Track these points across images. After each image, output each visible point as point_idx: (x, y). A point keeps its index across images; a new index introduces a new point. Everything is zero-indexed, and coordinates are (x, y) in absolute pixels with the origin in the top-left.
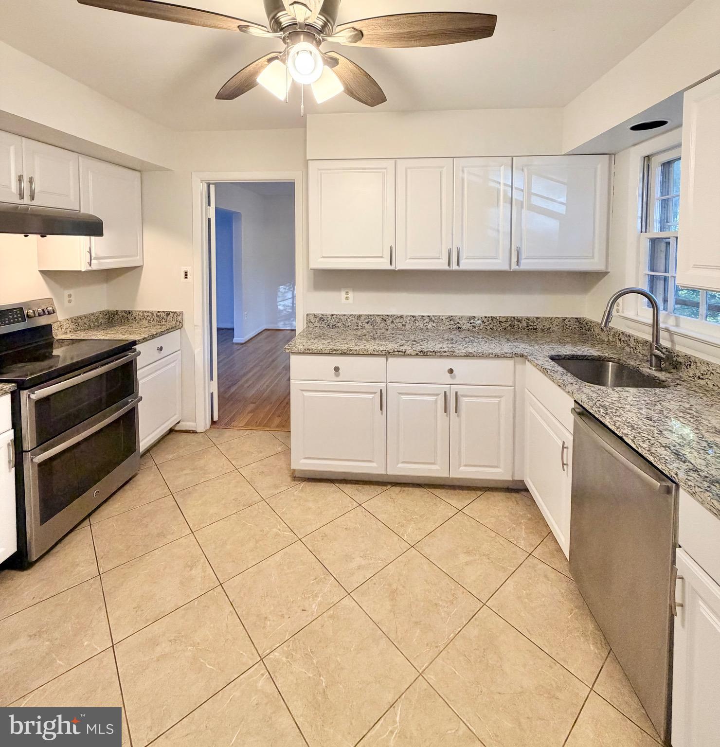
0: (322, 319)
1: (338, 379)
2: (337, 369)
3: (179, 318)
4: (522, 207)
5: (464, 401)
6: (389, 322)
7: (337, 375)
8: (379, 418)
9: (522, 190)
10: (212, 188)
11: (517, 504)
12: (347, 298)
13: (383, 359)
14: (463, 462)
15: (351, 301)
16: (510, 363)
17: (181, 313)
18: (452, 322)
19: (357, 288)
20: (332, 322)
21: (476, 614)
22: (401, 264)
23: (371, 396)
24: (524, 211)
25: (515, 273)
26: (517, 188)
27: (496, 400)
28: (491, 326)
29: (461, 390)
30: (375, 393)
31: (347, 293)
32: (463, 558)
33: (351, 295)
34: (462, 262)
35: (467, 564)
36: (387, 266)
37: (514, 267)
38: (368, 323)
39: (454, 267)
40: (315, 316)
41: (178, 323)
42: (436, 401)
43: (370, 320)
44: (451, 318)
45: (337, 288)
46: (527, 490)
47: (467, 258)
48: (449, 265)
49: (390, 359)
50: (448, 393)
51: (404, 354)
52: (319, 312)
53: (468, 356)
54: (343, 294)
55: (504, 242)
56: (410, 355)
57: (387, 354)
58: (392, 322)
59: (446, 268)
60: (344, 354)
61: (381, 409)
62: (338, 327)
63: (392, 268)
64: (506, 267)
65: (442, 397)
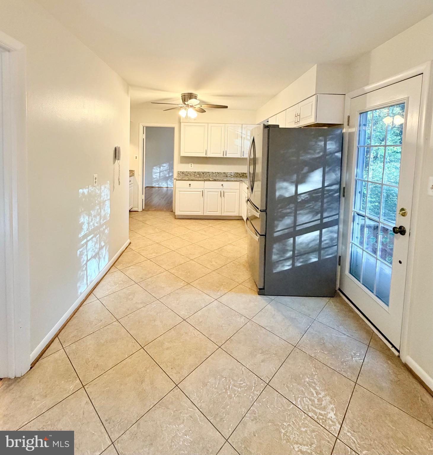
0: (183, 173)
1: (190, 188)
2: (190, 185)
3: (133, 172)
4: (245, 139)
5: (226, 194)
6: (205, 174)
7: (190, 186)
8: (202, 199)
9: (245, 134)
10: (145, 128)
12: (191, 166)
13: (204, 182)
14: (225, 211)
15: (192, 167)
16: (239, 183)
17: (134, 170)
18: (225, 174)
19: (194, 163)
20: (186, 174)
22: (209, 155)
23: (199, 192)
24: (245, 140)
25: (243, 158)
26: (243, 134)
27: (235, 193)
28: (237, 175)
29: (225, 191)
30: (200, 192)
31: (191, 165)
33: (193, 165)
34: (227, 155)
36: (205, 156)
37: (242, 157)
38: (198, 174)
39: (225, 156)
40: (181, 172)
41: (133, 174)
42: (218, 194)
43: (199, 173)
44: (224, 173)
45: (188, 163)
46: (243, 220)
47: (229, 154)
48: (223, 156)
49: (205, 182)
50: (221, 191)
51: (210, 180)
52: (182, 171)
53: (227, 181)
54: (190, 165)
55: (239, 149)
56: (211, 181)
57: (205, 180)
58: (206, 174)
59: (222, 156)
60: (192, 180)
61: (202, 196)
62: (188, 175)
63: (206, 156)
64: (240, 157)
65: (220, 193)
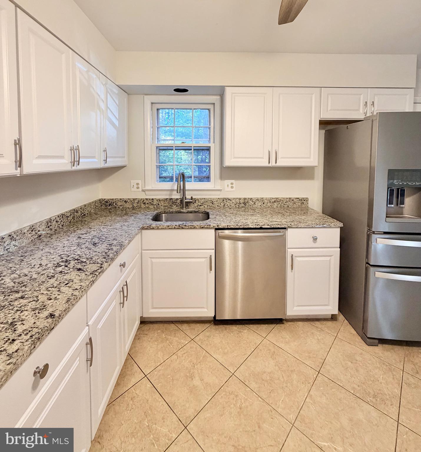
11: (146, 334)
21: (241, 381)
32: (197, 382)
35: (202, 380)
37: (103, 165)
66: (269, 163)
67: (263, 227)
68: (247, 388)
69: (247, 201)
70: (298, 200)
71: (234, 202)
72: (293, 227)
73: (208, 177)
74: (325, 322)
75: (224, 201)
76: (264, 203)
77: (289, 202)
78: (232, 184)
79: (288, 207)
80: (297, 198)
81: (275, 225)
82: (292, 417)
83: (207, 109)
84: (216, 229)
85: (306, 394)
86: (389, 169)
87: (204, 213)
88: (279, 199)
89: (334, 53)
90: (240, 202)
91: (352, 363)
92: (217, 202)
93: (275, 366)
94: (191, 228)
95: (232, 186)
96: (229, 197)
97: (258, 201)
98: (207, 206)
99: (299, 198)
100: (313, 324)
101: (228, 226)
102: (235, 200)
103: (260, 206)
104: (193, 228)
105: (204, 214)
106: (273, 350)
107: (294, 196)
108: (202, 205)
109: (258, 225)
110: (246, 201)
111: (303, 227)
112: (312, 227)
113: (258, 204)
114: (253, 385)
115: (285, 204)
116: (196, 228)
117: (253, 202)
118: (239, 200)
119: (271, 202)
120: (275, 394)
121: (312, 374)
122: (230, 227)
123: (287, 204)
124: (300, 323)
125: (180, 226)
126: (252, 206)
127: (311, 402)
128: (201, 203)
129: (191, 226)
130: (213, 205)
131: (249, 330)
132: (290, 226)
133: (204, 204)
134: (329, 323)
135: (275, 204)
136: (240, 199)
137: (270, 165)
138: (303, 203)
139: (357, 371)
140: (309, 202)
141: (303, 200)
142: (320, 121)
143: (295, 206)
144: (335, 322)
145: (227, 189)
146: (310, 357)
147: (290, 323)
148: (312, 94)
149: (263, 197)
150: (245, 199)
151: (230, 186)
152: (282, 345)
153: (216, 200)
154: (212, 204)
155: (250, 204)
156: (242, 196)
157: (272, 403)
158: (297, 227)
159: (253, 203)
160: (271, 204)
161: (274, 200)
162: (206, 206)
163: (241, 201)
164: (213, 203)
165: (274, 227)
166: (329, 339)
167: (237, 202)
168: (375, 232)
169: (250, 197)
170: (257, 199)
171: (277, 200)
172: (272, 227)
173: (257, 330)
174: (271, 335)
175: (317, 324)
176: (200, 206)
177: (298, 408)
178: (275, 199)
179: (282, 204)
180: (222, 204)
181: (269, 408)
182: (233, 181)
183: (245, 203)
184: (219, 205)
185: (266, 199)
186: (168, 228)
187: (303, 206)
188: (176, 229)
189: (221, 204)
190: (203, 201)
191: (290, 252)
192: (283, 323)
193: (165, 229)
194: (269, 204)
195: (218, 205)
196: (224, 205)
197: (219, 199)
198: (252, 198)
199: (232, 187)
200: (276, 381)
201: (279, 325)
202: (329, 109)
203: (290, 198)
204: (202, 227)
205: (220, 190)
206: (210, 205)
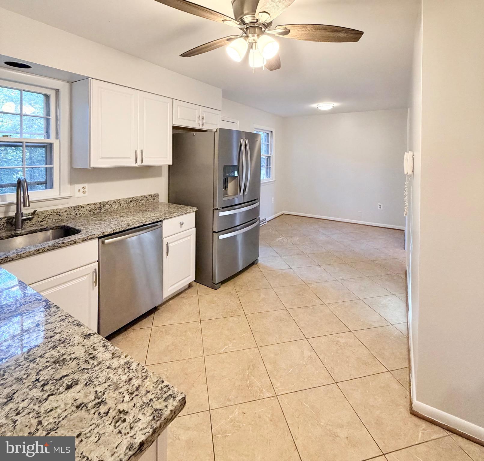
66: (136, 162)
67: (146, 223)
68: (163, 364)
69: (104, 206)
70: (151, 196)
71: (88, 209)
72: (168, 218)
73: (45, 183)
74: (186, 292)
75: (75, 210)
76: (120, 205)
77: (143, 200)
78: (84, 188)
79: (143, 204)
80: (150, 195)
81: (154, 219)
82: (201, 353)
83: (42, 94)
84: (99, 238)
85: (201, 336)
86: (224, 166)
87: (54, 228)
88: (135, 198)
89: (185, 75)
90: (95, 208)
91: (214, 304)
92: (66, 212)
93: (173, 337)
94: (71, 244)
95: (83, 190)
96: (82, 204)
97: (115, 204)
98: (52, 220)
99: (151, 195)
100: (180, 297)
101: (113, 231)
102: (90, 207)
103: (117, 208)
104: (74, 244)
105: (56, 230)
106: (164, 330)
107: (146, 193)
108: (44, 221)
109: (141, 223)
110: (102, 205)
111: (174, 216)
112: (180, 215)
113: (115, 206)
114: (166, 359)
115: (140, 202)
116: (78, 242)
117: (110, 205)
118: (94, 206)
119: (128, 203)
120: (184, 352)
121: (197, 324)
122: (116, 232)
123: (142, 201)
124: (171, 302)
125: (56, 245)
126: (108, 211)
127: (206, 338)
128: (43, 217)
129: (71, 241)
130: (60, 218)
131: (134, 331)
132: (166, 217)
133: (47, 218)
134: (190, 290)
135: (131, 203)
136: (95, 204)
137: (137, 165)
138: (154, 199)
139: (218, 306)
140: (159, 197)
141: (154, 196)
142: (173, 126)
143: (148, 202)
144: (192, 288)
145: (78, 195)
146: (190, 317)
147: (164, 306)
148: (168, 103)
149: (120, 198)
150: (100, 203)
151: (82, 190)
152: (169, 322)
153: (65, 210)
154: (58, 216)
155: (106, 208)
156: (97, 201)
157: (185, 357)
158: (171, 218)
159: (109, 207)
160: (127, 205)
161: (130, 200)
162: (50, 221)
163: (96, 206)
164: (60, 215)
165: (154, 221)
166: (194, 300)
167: (92, 208)
168: (219, 209)
169: (106, 200)
170: (114, 201)
171: (133, 200)
172: (153, 221)
173: (141, 326)
174: (155, 322)
175: (182, 295)
176: (41, 221)
177: (201, 347)
178: (132, 199)
179: (138, 203)
180: (73, 214)
181: (186, 361)
182: (85, 185)
183: (100, 209)
184: (69, 216)
185: (123, 200)
186: (38, 252)
187: (155, 201)
188: (50, 250)
189: (71, 215)
190: (45, 215)
191: (165, 241)
192: (159, 309)
193: (34, 254)
194: (126, 205)
195: (67, 216)
196: (76, 215)
197: (68, 208)
198: (108, 202)
199: (84, 192)
200: (179, 345)
201: (156, 312)
202: (178, 118)
203: (144, 196)
204: (85, 239)
205: (68, 198)
206: (57, 218)
